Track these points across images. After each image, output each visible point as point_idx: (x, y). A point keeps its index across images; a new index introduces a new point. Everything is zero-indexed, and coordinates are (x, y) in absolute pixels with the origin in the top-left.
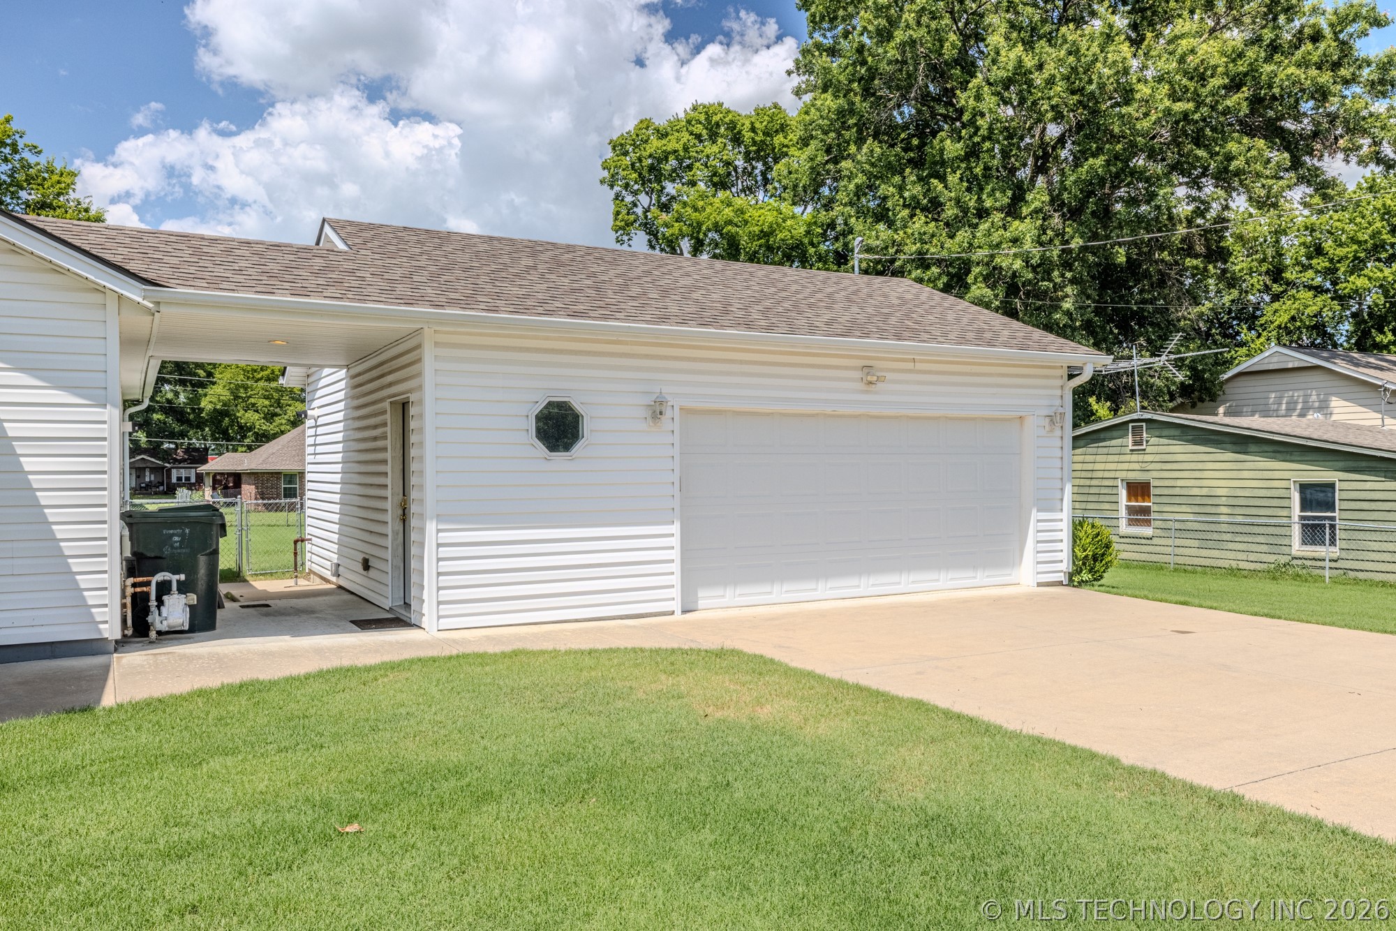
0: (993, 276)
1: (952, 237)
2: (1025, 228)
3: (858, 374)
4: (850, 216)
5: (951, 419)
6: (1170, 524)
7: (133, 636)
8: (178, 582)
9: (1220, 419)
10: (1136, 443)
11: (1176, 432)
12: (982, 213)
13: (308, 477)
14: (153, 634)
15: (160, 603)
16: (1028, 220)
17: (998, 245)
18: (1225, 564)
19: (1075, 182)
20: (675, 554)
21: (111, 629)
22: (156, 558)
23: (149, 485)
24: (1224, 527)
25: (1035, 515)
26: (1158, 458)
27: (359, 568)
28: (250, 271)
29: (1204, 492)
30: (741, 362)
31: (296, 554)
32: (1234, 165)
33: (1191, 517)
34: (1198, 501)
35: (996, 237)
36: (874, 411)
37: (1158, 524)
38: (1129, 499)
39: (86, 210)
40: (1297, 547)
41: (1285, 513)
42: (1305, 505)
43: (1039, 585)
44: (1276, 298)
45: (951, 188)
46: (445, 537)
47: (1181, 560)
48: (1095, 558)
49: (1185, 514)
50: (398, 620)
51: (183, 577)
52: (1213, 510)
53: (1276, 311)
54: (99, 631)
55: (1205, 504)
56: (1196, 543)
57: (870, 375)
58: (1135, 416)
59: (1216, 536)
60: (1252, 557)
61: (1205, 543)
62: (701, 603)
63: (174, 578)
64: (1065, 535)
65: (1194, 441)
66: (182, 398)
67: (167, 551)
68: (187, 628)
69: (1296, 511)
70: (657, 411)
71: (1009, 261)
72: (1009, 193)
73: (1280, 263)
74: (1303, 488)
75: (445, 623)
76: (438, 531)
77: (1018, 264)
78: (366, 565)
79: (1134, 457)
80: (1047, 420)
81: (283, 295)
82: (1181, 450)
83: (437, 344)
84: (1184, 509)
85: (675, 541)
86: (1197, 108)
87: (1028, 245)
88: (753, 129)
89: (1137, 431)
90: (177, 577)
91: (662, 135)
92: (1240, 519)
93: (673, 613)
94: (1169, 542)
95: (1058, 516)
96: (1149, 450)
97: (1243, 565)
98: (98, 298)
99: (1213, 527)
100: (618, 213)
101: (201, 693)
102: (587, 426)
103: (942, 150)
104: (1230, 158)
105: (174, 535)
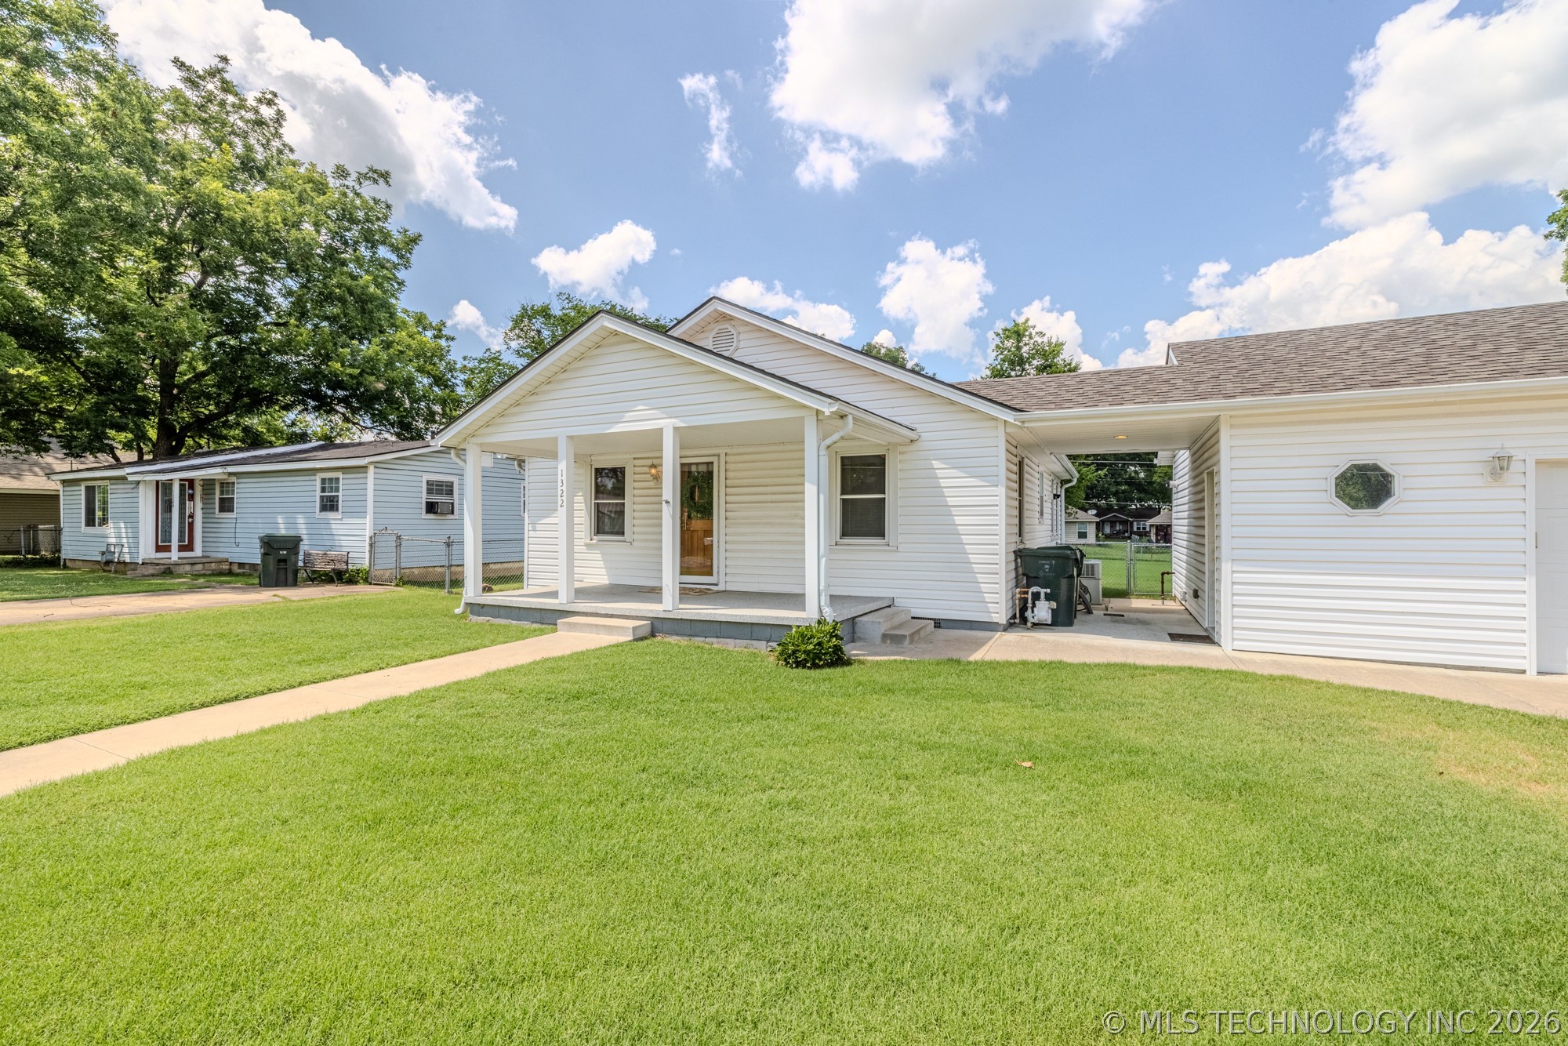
7: (1020, 623)
8: (1046, 593)
13: (1174, 528)
14: (1029, 624)
15: (1034, 605)
20: (1526, 612)
21: (1002, 618)
22: (1035, 577)
23: (1119, 532)
27: (1194, 597)
28: (1090, 393)
31: (1163, 583)
39: (1070, 364)
50: (1207, 639)
51: (1048, 591)
54: (991, 617)
63: (1043, 591)
66: (1142, 475)
67: (1041, 574)
68: (1050, 622)
70: (1497, 467)
78: (1196, 595)
81: (1104, 406)
83: (1232, 426)
85: (1526, 599)
90: (1045, 590)
93: (1523, 671)
98: (993, 423)
101: (1024, 663)
102: (1397, 486)
105: (1045, 564)
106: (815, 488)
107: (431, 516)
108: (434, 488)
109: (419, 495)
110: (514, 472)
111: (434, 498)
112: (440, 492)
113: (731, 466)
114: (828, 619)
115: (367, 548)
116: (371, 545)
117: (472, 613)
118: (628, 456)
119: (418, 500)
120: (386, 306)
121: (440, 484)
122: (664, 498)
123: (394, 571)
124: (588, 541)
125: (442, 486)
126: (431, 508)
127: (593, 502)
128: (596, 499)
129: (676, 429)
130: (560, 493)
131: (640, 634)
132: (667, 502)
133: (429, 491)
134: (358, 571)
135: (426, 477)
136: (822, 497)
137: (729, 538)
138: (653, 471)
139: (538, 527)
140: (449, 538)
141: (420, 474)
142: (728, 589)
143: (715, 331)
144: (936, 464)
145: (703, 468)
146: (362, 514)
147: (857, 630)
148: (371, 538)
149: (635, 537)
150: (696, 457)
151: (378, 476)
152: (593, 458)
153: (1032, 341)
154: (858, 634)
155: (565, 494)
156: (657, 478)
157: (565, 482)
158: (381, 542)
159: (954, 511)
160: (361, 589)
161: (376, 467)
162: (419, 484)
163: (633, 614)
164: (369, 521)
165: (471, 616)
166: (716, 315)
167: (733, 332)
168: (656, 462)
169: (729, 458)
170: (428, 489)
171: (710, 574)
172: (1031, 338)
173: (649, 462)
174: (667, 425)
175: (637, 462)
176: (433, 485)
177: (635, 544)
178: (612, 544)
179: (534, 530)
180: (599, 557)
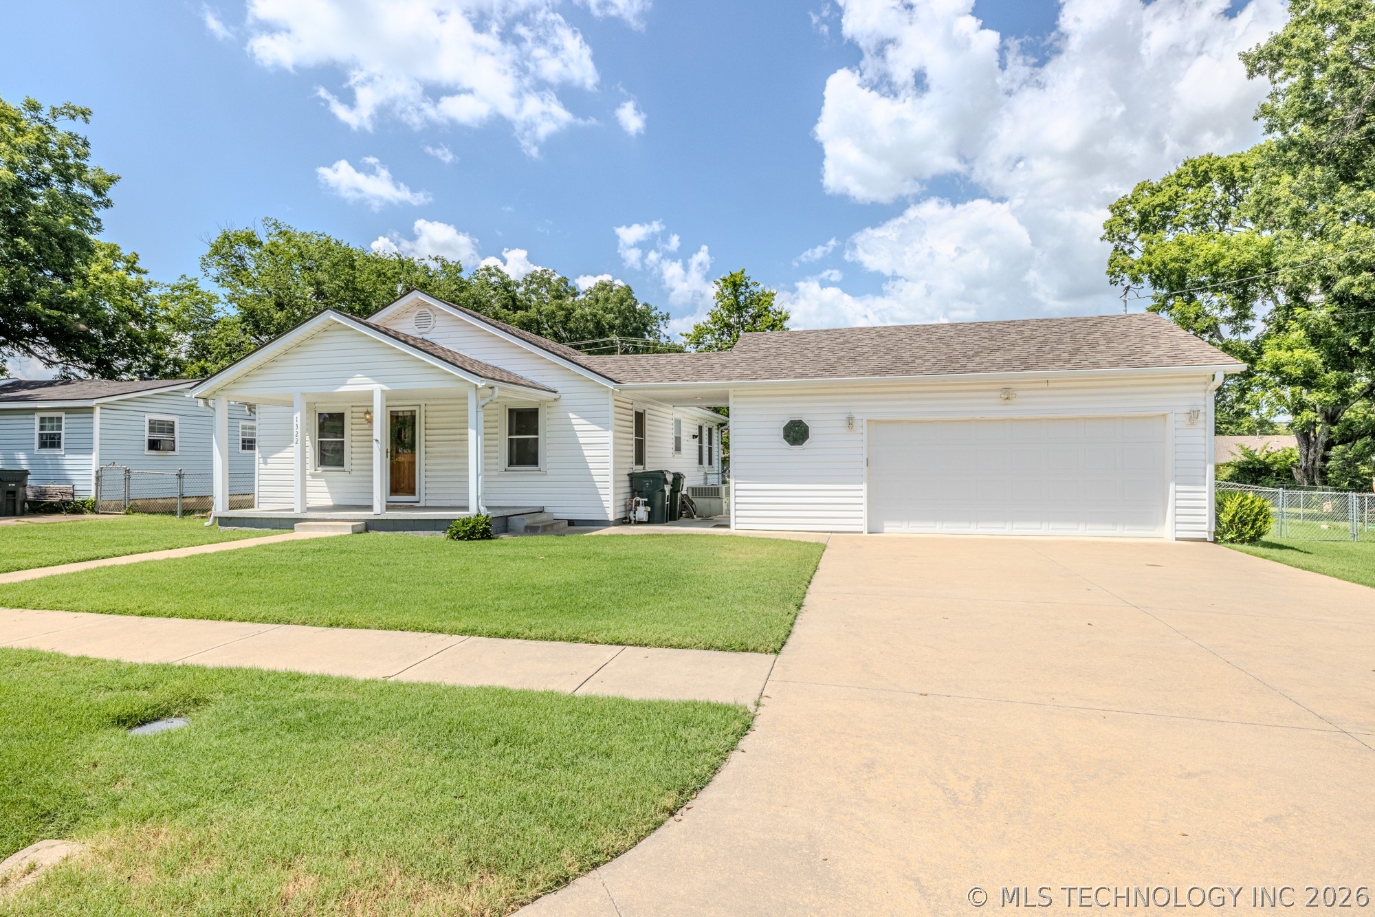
3: (997, 394)
5: (1090, 419)
7: (629, 522)
8: (644, 501)
14: (632, 522)
15: (636, 510)
20: (864, 500)
21: (614, 517)
22: (639, 491)
25: (1174, 487)
30: (909, 392)
36: (1016, 416)
43: (1177, 539)
46: (738, 486)
51: (646, 500)
54: (609, 517)
57: (1007, 394)
62: (886, 529)
63: (642, 500)
67: (644, 489)
68: (645, 520)
70: (850, 422)
75: (738, 526)
76: (735, 483)
80: (1188, 416)
83: (734, 396)
85: (864, 493)
90: (644, 499)
93: (862, 532)
98: (606, 389)
100: (1114, 261)
102: (811, 433)
105: (646, 482)
106: (475, 432)
107: (153, 452)
108: (155, 426)
109: (142, 433)
110: (244, 413)
111: (156, 436)
112: (161, 431)
113: (429, 414)
114: (483, 514)
115: (94, 481)
116: (97, 478)
117: (220, 524)
118: (347, 404)
119: (142, 438)
120: (84, 244)
121: (162, 423)
122: (375, 438)
123: (123, 502)
124: (313, 471)
125: (164, 425)
126: (154, 445)
127: (317, 440)
128: (319, 437)
129: (383, 391)
130: (295, 434)
131: (357, 529)
132: (377, 441)
133: (152, 430)
134: (84, 502)
135: (148, 417)
136: (479, 438)
137: (427, 467)
138: (368, 416)
139: (269, 461)
140: (180, 471)
141: (143, 414)
142: (427, 505)
143: (417, 312)
144: (571, 415)
145: (409, 414)
146: (88, 450)
147: (509, 524)
148: (97, 472)
149: (353, 467)
150: (403, 408)
151: (104, 416)
152: (317, 405)
153: (748, 290)
154: (510, 527)
155: (299, 435)
156: (370, 421)
157: (299, 426)
158: (107, 476)
159: (583, 447)
160: (88, 516)
161: (102, 408)
162: (142, 423)
163: (352, 518)
164: (95, 457)
165: (220, 527)
166: (418, 301)
167: (431, 314)
168: (369, 409)
169: (427, 408)
170: (150, 428)
171: (413, 493)
172: (747, 287)
173: (365, 409)
174: (377, 388)
175: (355, 409)
176: (154, 424)
177: (353, 473)
178: (334, 473)
179: (266, 463)
180: (324, 484)
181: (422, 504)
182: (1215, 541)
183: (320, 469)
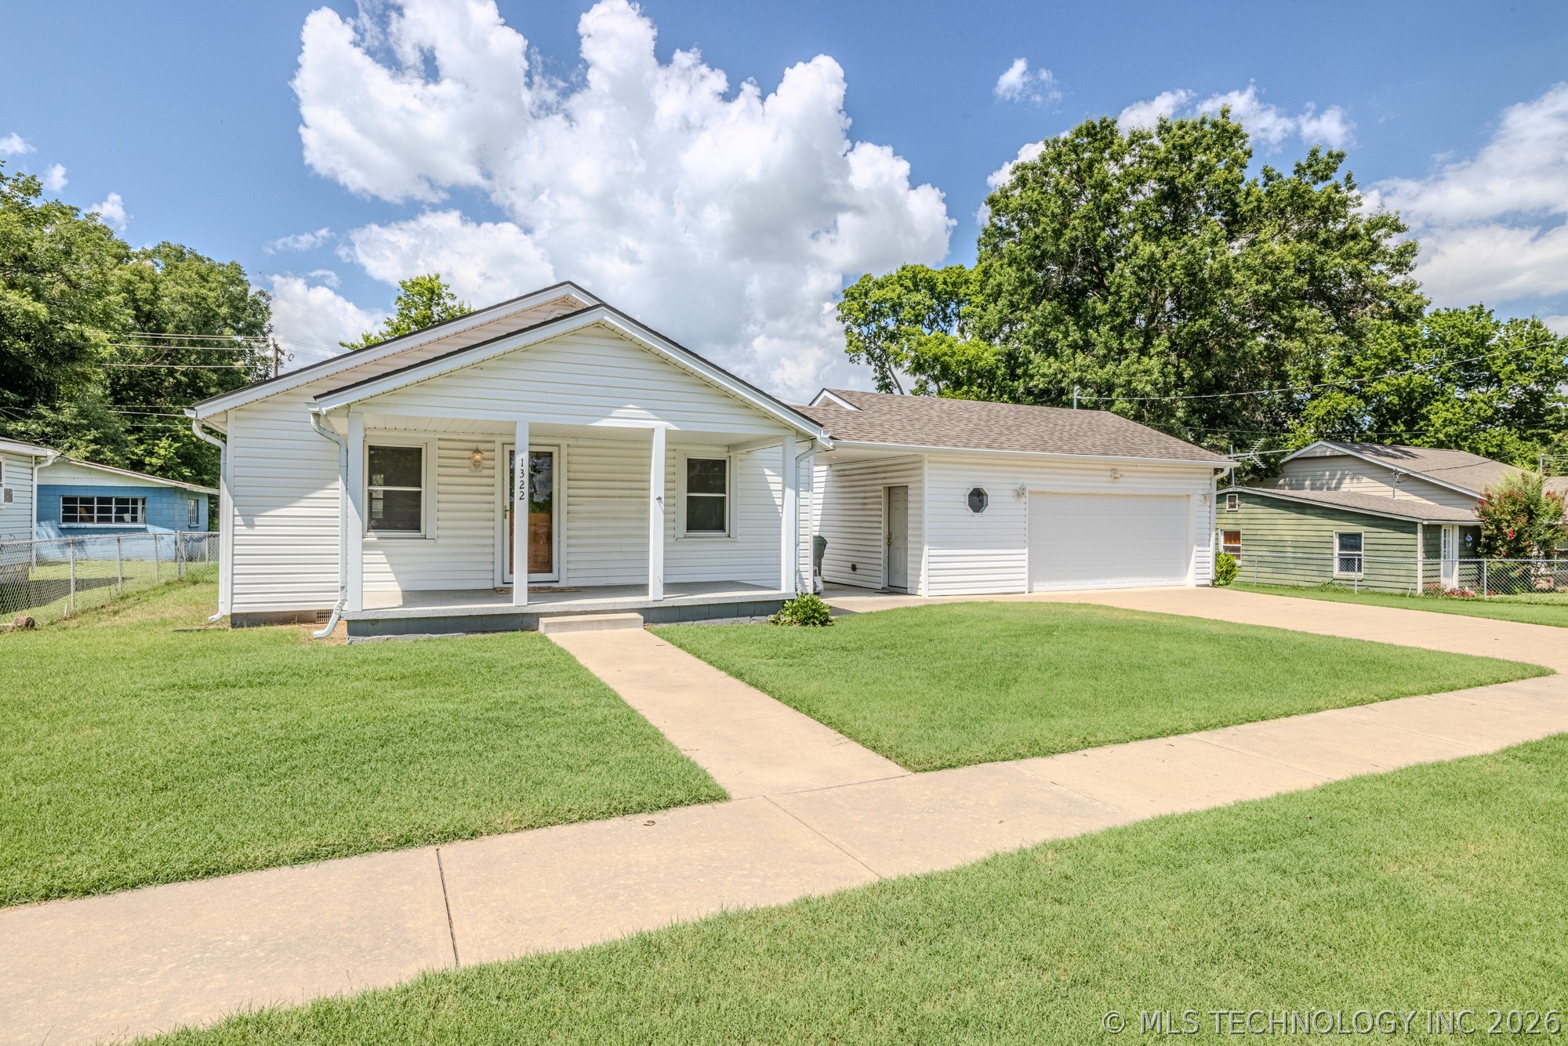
0: (1131, 393)
1: (1102, 367)
2: (1154, 364)
3: (1109, 473)
4: (1030, 352)
5: (1153, 496)
6: (1253, 558)
9: (1286, 493)
10: (1231, 506)
11: (1259, 500)
12: (1123, 352)
16: (1155, 358)
17: (1134, 374)
18: (1290, 583)
19: (1187, 334)
20: (1026, 564)
24: (1289, 560)
25: (1196, 548)
26: (1246, 516)
27: (850, 570)
29: (1277, 538)
30: (1056, 468)
32: (1298, 325)
33: (1268, 554)
34: (1272, 543)
35: (1133, 369)
37: (1245, 558)
38: (1225, 542)
40: (1337, 572)
41: (1329, 551)
42: (1343, 547)
43: (1200, 585)
44: (1315, 397)
45: (1102, 335)
46: (931, 552)
47: (1261, 580)
48: (1227, 572)
49: (1263, 552)
50: (899, 592)
52: (1282, 549)
53: (1315, 407)
55: (1277, 546)
56: (1270, 570)
57: (1116, 474)
58: (1231, 490)
59: (1283, 566)
60: (1307, 579)
61: (1277, 570)
64: (1211, 559)
65: (1271, 506)
69: (1337, 551)
70: (1020, 493)
71: (1142, 385)
72: (1142, 339)
73: (1319, 370)
74: (1342, 536)
75: (931, 593)
76: (929, 549)
77: (1149, 388)
78: (854, 568)
79: (1230, 516)
80: (1203, 497)
82: (1261, 512)
83: (929, 462)
84: (1263, 548)
85: (1026, 557)
86: (1274, 288)
87: (1156, 375)
88: (945, 283)
89: (1232, 499)
91: (881, 286)
92: (1300, 555)
93: (1024, 593)
94: (1253, 569)
95: (1207, 549)
96: (1240, 511)
97: (1301, 584)
99: (1282, 560)
100: (851, 342)
102: (989, 500)
103: (1094, 309)
104: (1295, 320)
113: (574, 458)
117: (352, 632)
129: (668, 432)
137: (571, 532)
138: (477, 457)
142: (570, 585)
144: (767, 472)
149: (440, 532)
165: (350, 637)
169: (572, 450)
171: (550, 571)
174: (660, 428)
177: (440, 540)
178: (402, 543)
179: (250, 524)
180: (383, 558)
181: (562, 584)
182: (1214, 585)
183: (372, 536)
